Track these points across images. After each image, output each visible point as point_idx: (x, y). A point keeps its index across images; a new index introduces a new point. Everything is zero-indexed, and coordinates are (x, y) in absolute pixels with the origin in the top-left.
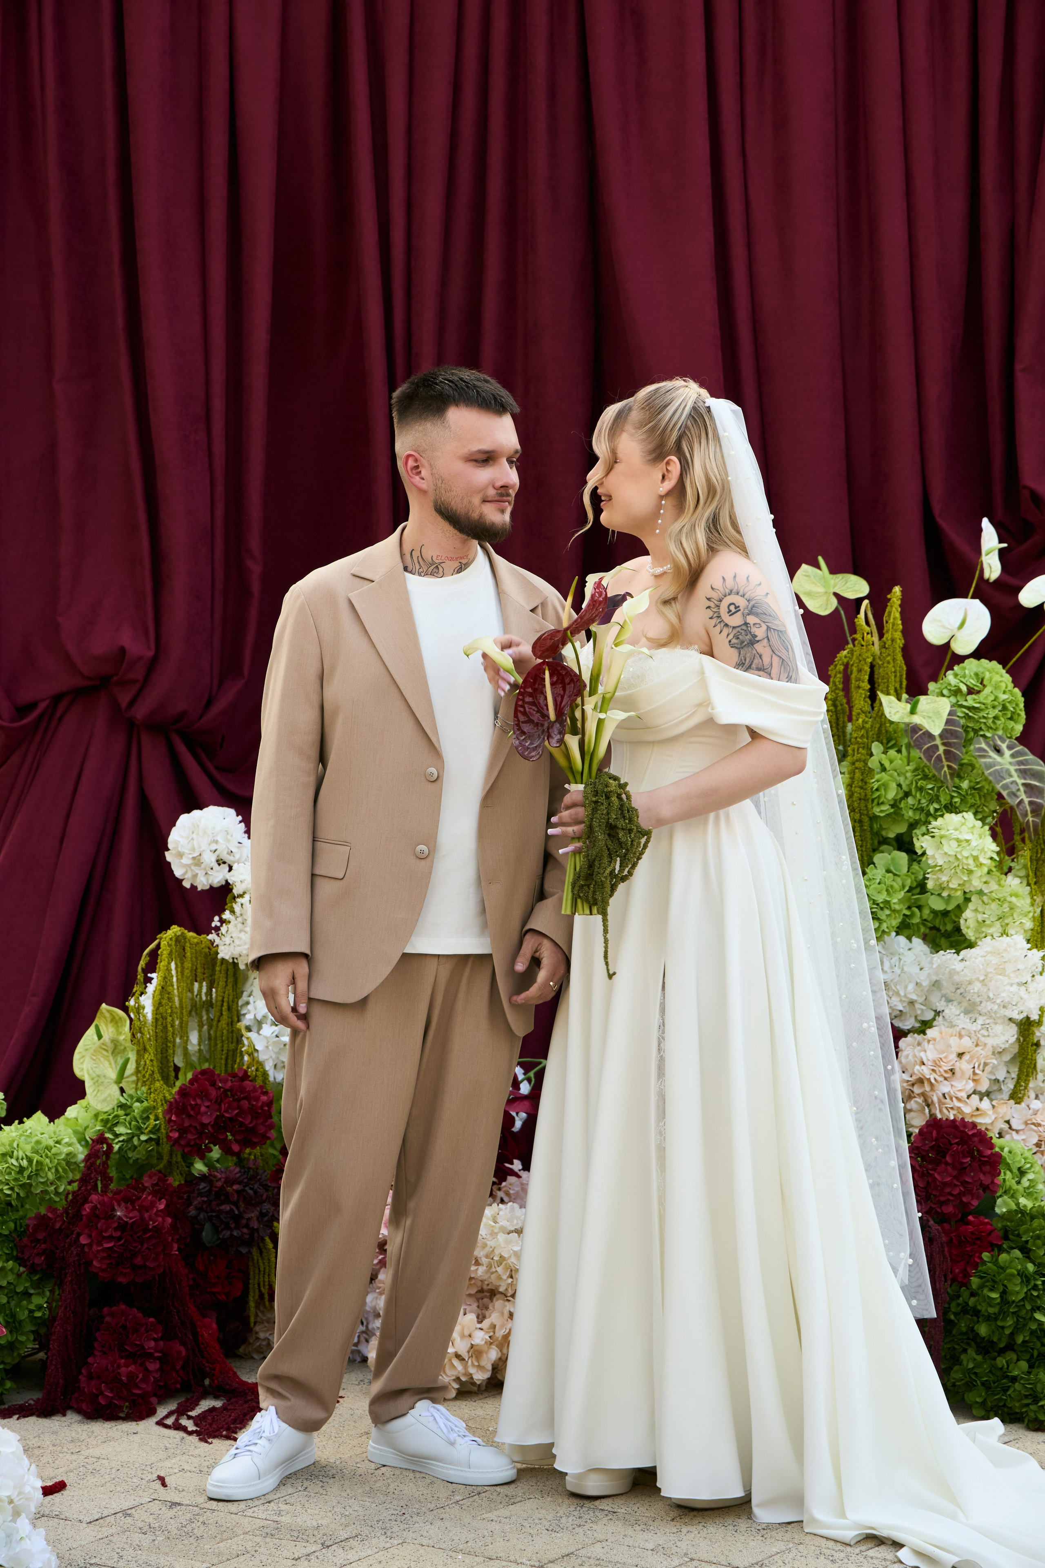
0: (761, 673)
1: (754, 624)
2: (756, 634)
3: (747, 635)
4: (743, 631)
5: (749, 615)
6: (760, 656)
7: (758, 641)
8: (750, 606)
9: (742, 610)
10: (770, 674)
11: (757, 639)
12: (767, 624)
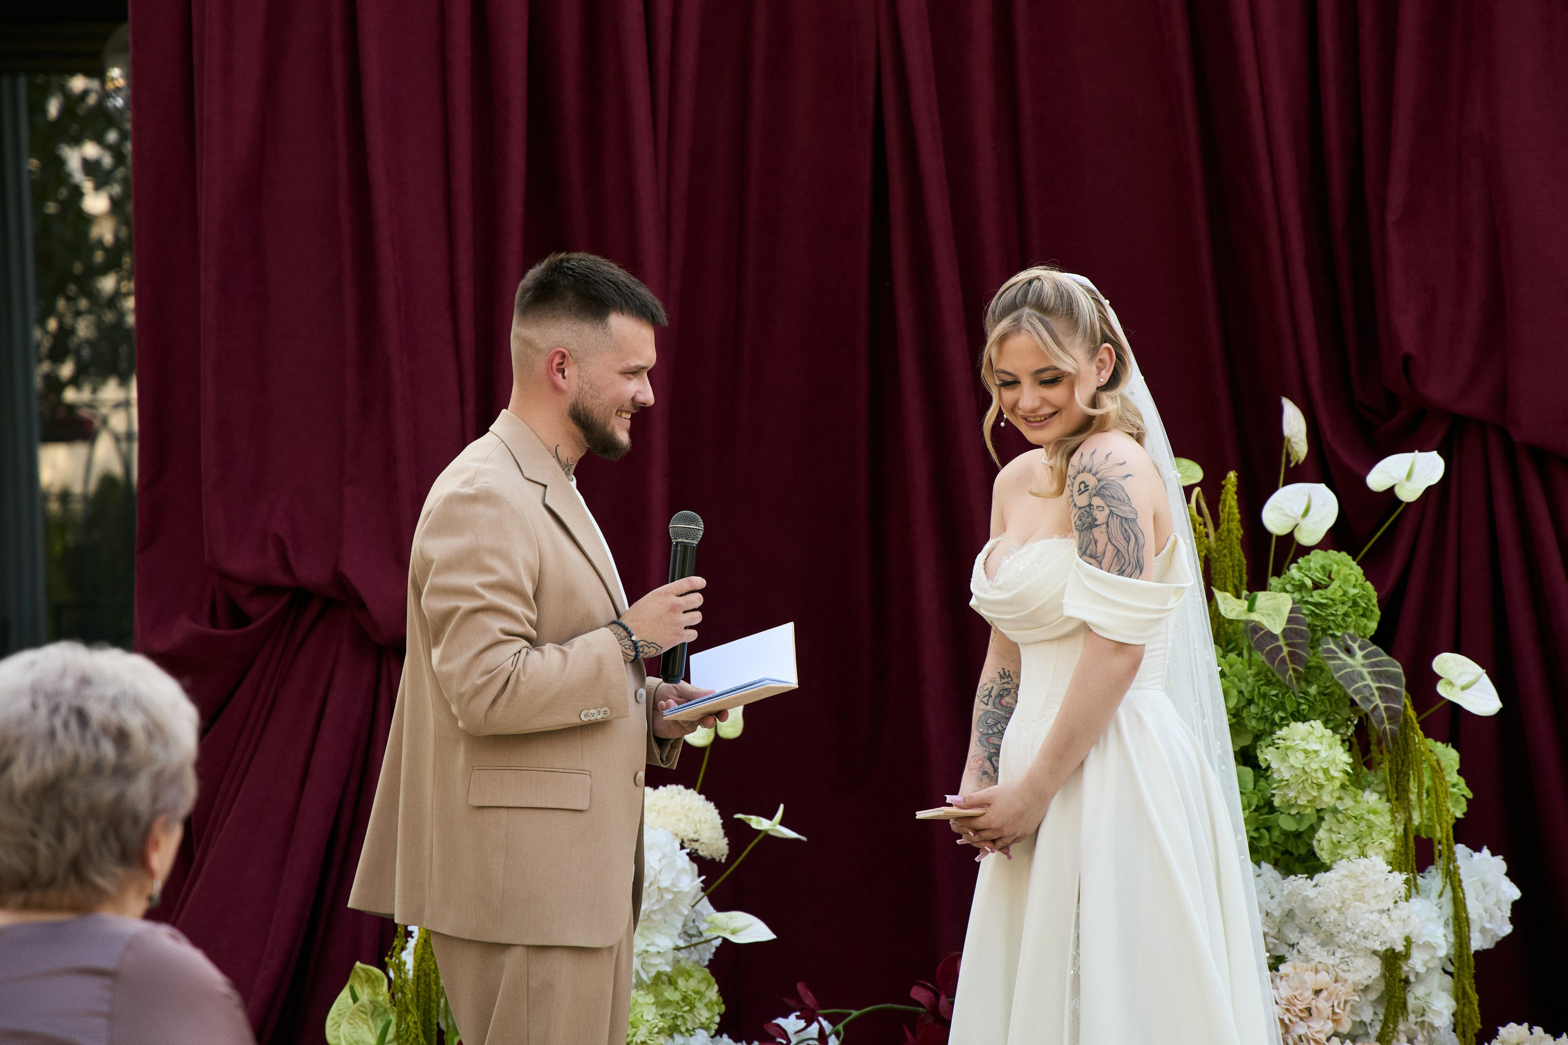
0: (1092, 561)
1: (1097, 507)
2: (1097, 517)
3: (1088, 518)
4: (1085, 513)
5: (1096, 496)
6: (1097, 543)
7: (1097, 526)
8: (1099, 486)
9: (1090, 490)
10: (1100, 564)
11: (1096, 523)
12: (1111, 508)
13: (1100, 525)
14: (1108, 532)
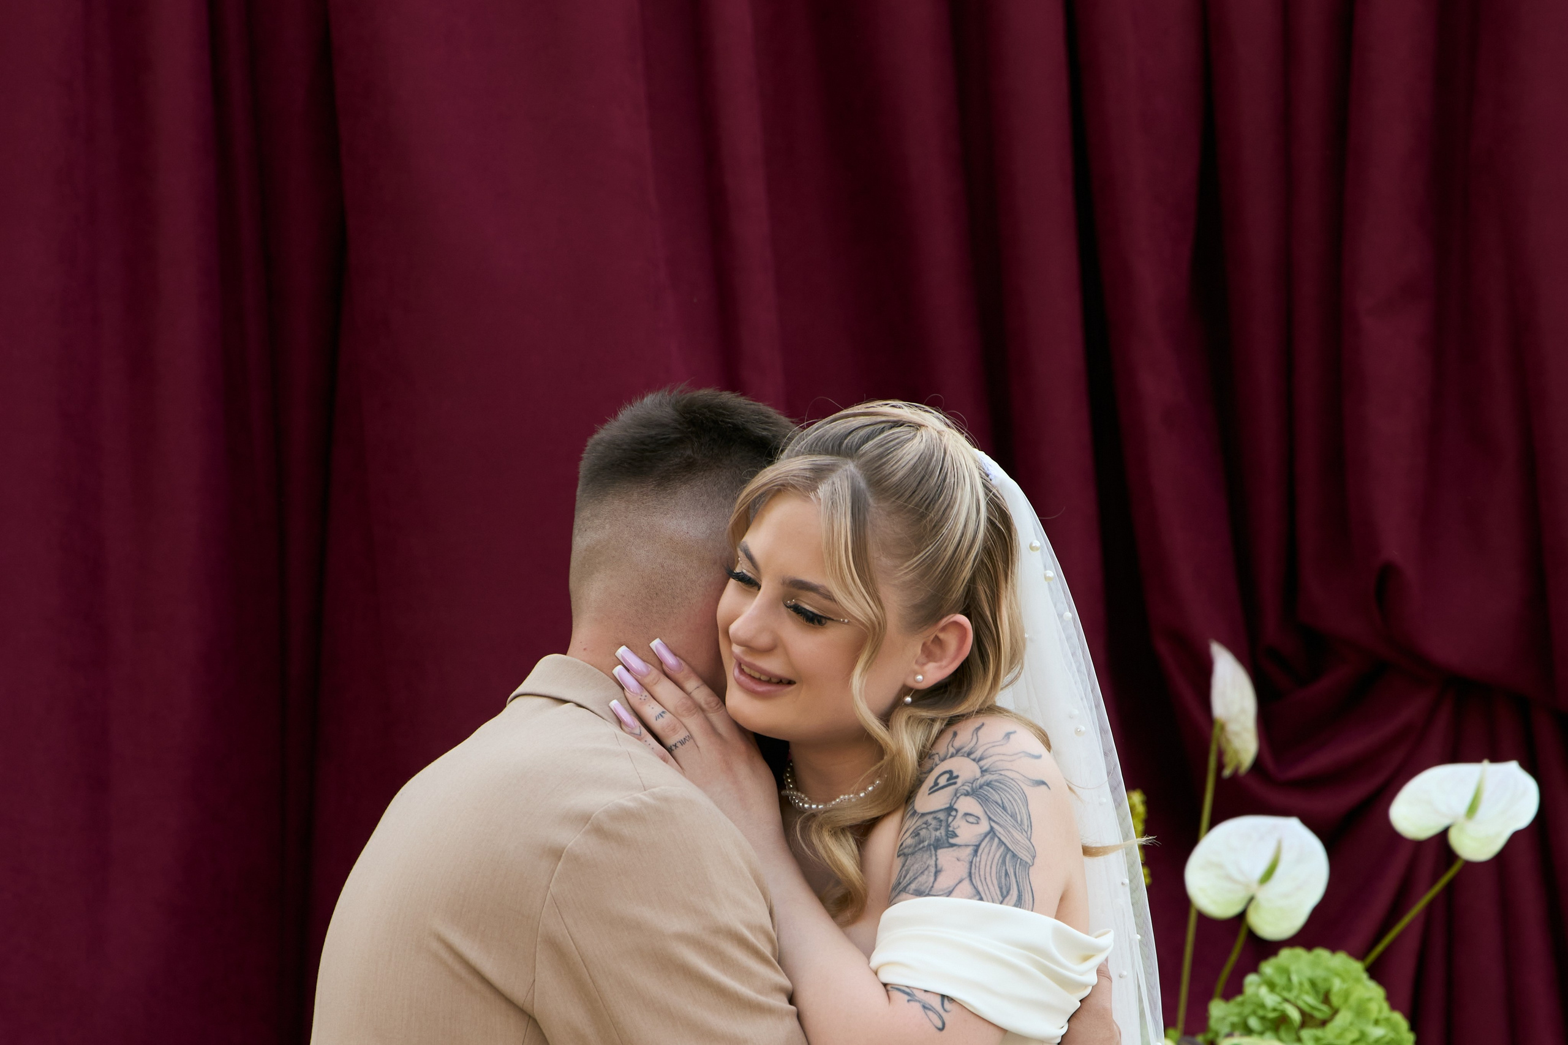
1: (966, 814)
2: (958, 832)
4: (934, 821)
5: (967, 794)
6: (937, 872)
7: (952, 845)
8: (982, 781)
9: (961, 787)
11: (952, 841)
12: (993, 824)
13: (959, 846)
14: (971, 862)
